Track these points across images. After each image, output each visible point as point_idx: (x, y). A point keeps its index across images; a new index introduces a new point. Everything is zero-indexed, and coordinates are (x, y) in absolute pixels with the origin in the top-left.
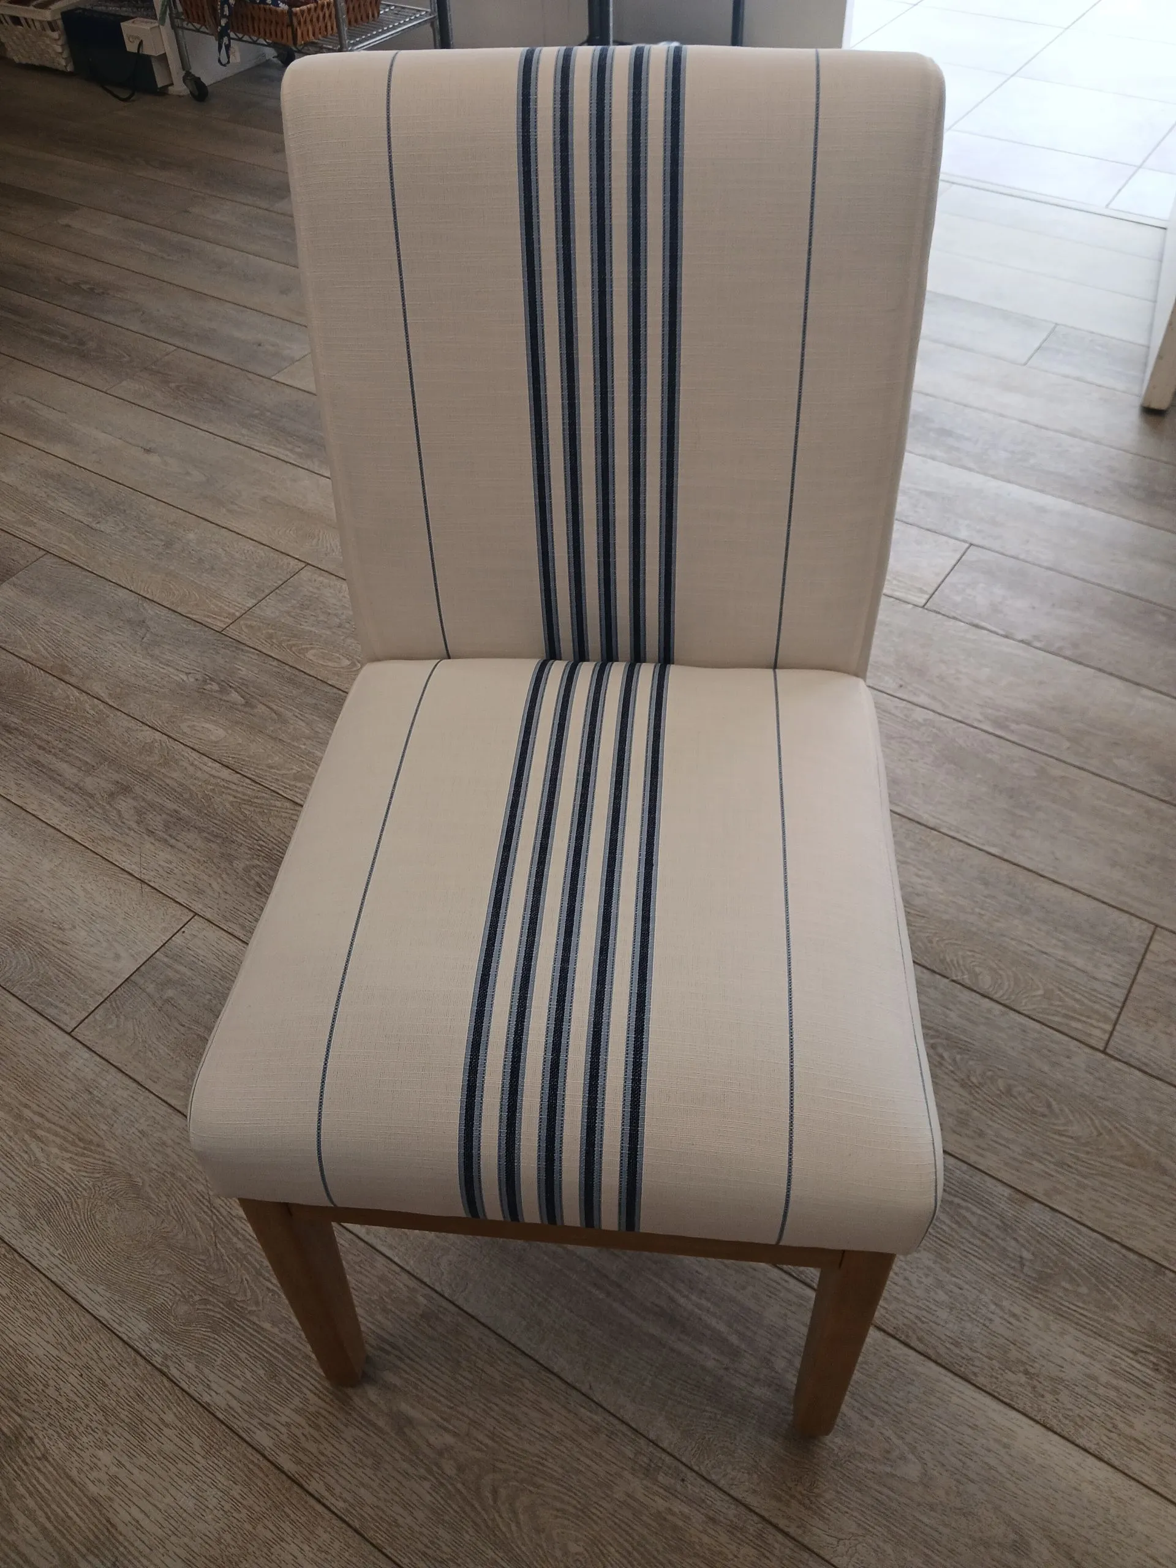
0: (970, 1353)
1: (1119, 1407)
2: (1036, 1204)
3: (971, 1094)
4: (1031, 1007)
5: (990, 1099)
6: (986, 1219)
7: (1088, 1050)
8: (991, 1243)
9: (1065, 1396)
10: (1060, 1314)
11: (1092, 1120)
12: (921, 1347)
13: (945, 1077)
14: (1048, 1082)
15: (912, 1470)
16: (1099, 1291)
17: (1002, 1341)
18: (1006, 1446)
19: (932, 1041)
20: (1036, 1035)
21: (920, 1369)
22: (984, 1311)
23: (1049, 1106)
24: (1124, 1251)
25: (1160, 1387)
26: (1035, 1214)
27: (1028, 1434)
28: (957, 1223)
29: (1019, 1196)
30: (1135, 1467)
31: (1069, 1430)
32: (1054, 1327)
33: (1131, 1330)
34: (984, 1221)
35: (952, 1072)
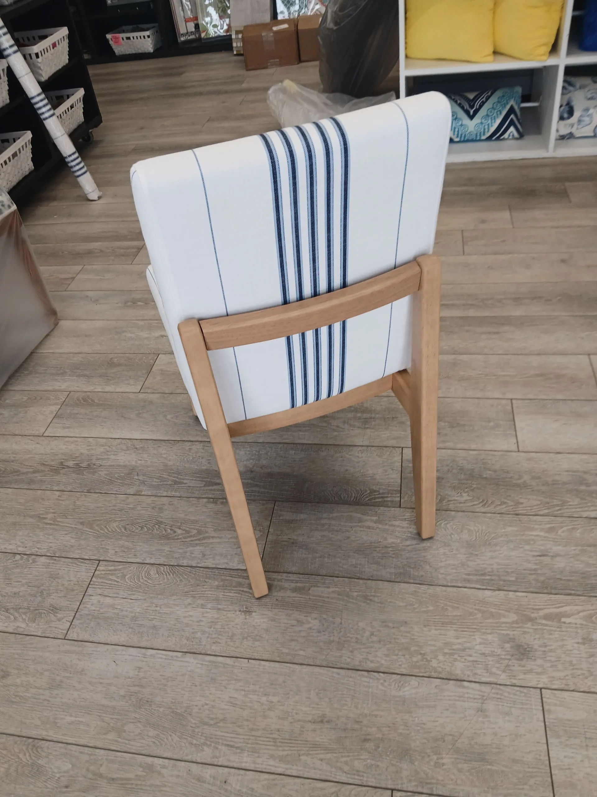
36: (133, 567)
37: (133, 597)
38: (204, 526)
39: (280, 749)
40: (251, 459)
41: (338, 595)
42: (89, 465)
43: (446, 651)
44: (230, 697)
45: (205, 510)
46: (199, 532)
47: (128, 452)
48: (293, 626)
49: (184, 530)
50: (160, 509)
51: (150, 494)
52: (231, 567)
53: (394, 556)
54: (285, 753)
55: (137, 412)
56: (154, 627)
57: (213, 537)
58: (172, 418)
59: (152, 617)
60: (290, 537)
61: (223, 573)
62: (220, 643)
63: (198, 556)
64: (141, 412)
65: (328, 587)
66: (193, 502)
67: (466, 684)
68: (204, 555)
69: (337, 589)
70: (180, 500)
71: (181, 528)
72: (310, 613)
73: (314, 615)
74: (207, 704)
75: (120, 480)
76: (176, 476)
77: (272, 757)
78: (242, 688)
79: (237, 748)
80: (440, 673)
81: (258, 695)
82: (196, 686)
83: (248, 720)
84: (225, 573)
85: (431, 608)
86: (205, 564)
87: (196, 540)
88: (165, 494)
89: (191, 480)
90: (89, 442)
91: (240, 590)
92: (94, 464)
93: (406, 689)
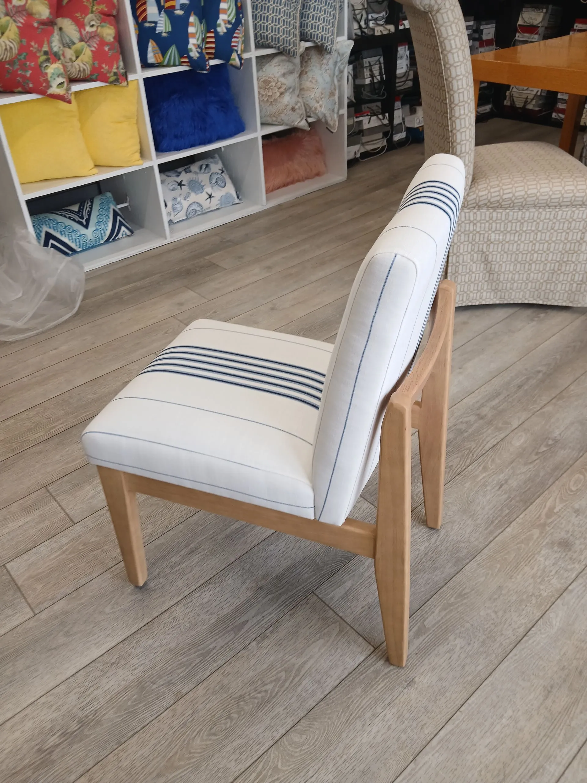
0: (132, 645)
1: (84, 692)
2: (173, 702)
3: (235, 698)
4: (272, 755)
5: (230, 706)
6: (177, 676)
7: (236, 774)
8: (166, 674)
9: (98, 673)
10: (126, 688)
11: (199, 753)
12: (143, 629)
13: (248, 690)
14: (227, 741)
15: (108, 610)
16: (125, 710)
17: (129, 659)
18: (96, 644)
19: (269, 692)
20: (255, 749)
21: (136, 625)
22: (143, 658)
23: (215, 734)
24: (135, 731)
25: (80, 714)
26: (168, 700)
27: (96, 653)
28: (180, 664)
29: (179, 696)
30: (63, 687)
31: (88, 669)
32: (123, 683)
33: (104, 715)
34: (176, 675)
35: (250, 694)
36: (273, 753)
37: (310, 774)
38: (284, 662)
39: (556, 736)
40: (246, 580)
41: (445, 610)
42: (79, 722)
43: (539, 581)
44: (486, 746)
45: (265, 651)
46: (287, 671)
47: (108, 674)
48: (450, 658)
49: (271, 682)
50: (222, 688)
51: (194, 686)
52: (352, 668)
53: (437, 555)
54: (562, 734)
55: (62, 633)
56: (364, 773)
57: (305, 663)
58: (113, 608)
59: (350, 767)
60: (361, 607)
61: (353, 678)
62: (425, 724)
63: (314, 687)
64: (66, 629)
65: (433, 612)
66: (245, 655)
67: (570, 588)
68: (319, 682)
69: (439, 608)
70: (230, 663)
71: (266, 682)
72: (447, 639)
73: (451, 638)
74: (481, 771)
75: (140, 703)
76: (195, 650)
77: (560, 747)
78: (483, 732)
79: (538, 770)
80: (553, 596)
81: (498, 723)
82: (456, 770)
83: (517, 746)
84: (354, 676)
85: (498, 566)
86: (329, 686)
87: (294, 679)
88: (208, 674)
89: (215, 641)
90: (43, 703)
91: (383, 676)
92: (86, 716)
93: (554, 622)
